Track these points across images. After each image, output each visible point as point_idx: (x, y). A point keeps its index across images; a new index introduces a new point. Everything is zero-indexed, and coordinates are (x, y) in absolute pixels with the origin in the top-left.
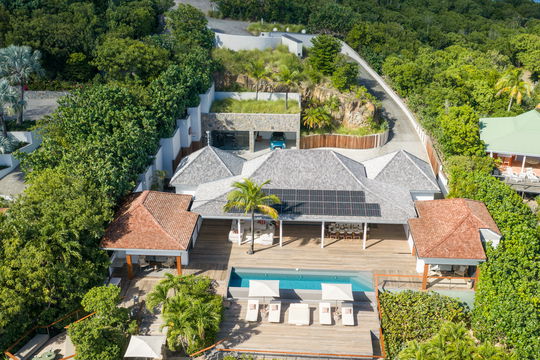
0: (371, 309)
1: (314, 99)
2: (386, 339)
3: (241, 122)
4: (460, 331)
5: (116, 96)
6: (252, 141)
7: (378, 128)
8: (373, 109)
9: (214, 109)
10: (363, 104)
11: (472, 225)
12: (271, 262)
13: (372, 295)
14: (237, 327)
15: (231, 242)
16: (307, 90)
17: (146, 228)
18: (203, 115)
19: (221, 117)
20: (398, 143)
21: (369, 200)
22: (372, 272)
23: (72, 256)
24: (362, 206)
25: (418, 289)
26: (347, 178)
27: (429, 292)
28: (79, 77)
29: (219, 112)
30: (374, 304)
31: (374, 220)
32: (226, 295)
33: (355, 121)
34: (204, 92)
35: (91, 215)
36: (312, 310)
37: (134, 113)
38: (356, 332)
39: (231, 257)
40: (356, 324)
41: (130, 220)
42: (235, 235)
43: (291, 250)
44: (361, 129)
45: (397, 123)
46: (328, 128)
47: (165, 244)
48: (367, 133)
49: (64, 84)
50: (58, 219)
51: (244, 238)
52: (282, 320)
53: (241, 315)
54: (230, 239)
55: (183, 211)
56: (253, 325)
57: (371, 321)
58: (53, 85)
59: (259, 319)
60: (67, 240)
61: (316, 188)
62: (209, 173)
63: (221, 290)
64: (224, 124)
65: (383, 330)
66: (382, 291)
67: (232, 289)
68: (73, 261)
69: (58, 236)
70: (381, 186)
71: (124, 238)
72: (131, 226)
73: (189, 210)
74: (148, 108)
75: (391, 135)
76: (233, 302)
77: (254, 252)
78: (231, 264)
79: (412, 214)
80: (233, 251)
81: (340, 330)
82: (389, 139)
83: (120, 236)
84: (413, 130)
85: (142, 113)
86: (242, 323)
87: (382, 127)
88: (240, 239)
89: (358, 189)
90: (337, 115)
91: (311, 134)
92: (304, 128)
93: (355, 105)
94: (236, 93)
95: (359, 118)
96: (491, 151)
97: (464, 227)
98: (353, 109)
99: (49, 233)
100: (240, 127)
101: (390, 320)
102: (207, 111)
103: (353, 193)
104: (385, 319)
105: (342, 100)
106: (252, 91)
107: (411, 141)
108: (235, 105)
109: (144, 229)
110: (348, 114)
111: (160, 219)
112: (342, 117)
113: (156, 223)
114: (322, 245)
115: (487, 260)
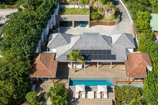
0: (113, 92)
1: (94, 7)
2: (117, 102)
3: (69, 18)
4: (138, 102)
5: (26, 17)
6: (73, 24)
7: (116, 18)
8: (115, 12)
9: (60, 13)
10: (111, 10)
11: (144, 65)
12: (82, 75)
13: (113, 87)
14: (73, 100)
15: (69, 68)
16: (92, 3)
17: (42, 69)
18: (56, 16)
19: (62, 16)
20: (123, 23)
21: (112, 54)
22: (113, 78)
23: (20, 82)
24: (110, 56)
25: (127, 85)
26: (105, 45)
27: (130, 85)
28: (11, 3)
29: (61, 15)
30: (114, 90)
31: (114, 61)
32: (68, 89)
33: (109, 16)
34: (56, 8)
35: (25, 67)
36: (95, 92)
37: (33, 23)
38: (108, 100)
39: (69, 74)
40: (108, 97)
41: (37, 66)
42: (70, 65)
43: (88, 70)
44: (110, 19)
45: (123, 14)
46: (99, 19)
47: (48, 75)
48: (113, 20)
49: (6, 6)
50: (14, 70)
51: (73, 66)
52: (86, 97)
53: (74, 95)
54: (68, 67)
55: (53, 60)
56: (77, 99)
57: (112, 96)
58: (2, 7)
59: (79, 97)
60: (18, 77)
61: (95, 49)
62: (60, 43)
63: (67, 87)
64: (64, 19)
65: (116, 99)
66: (116, 85)
67: (70, 86)
68: (21, 83)
69: (15, 76)
70: (116, 47)
71: (35, 72)
72: (37, 68)
73: (55, 59)
74: (38, 20)
75: (121, 20)
76: (71, 91)
77: (76, 71)
78: (69, 77)
79: (126, 58)
80: (70, 71)
81: (103, 100)
82: (120, 21)
83: (34, 72)
84: (128, 17)
85: (36, 23)
86: (74, 98)
87: (118, 17)
88: (71, 67)
89: (109, 49)
90: (102, 14)
91: (93, 21)
92: (91, 19)
93: (108, 10)
94: (67, 5)
95: (110, 15)
96: (153, 30)
97: (141, 65)
98: (108, 12)
99: (13, 76)
100: (69, 20)
101: (118, 96)
102: (57, 14)
103: (108, 51)
104: (117, 95)
105: (104, 8)
106: (72, 4)
107: (127, 21)
108: (67, 11)
109: (41, 69)
110: (106, 13)
111: (46, 65)
112: (104, 15)
113: (45, 67)
114: (98, 68)
115: (147, 77)
